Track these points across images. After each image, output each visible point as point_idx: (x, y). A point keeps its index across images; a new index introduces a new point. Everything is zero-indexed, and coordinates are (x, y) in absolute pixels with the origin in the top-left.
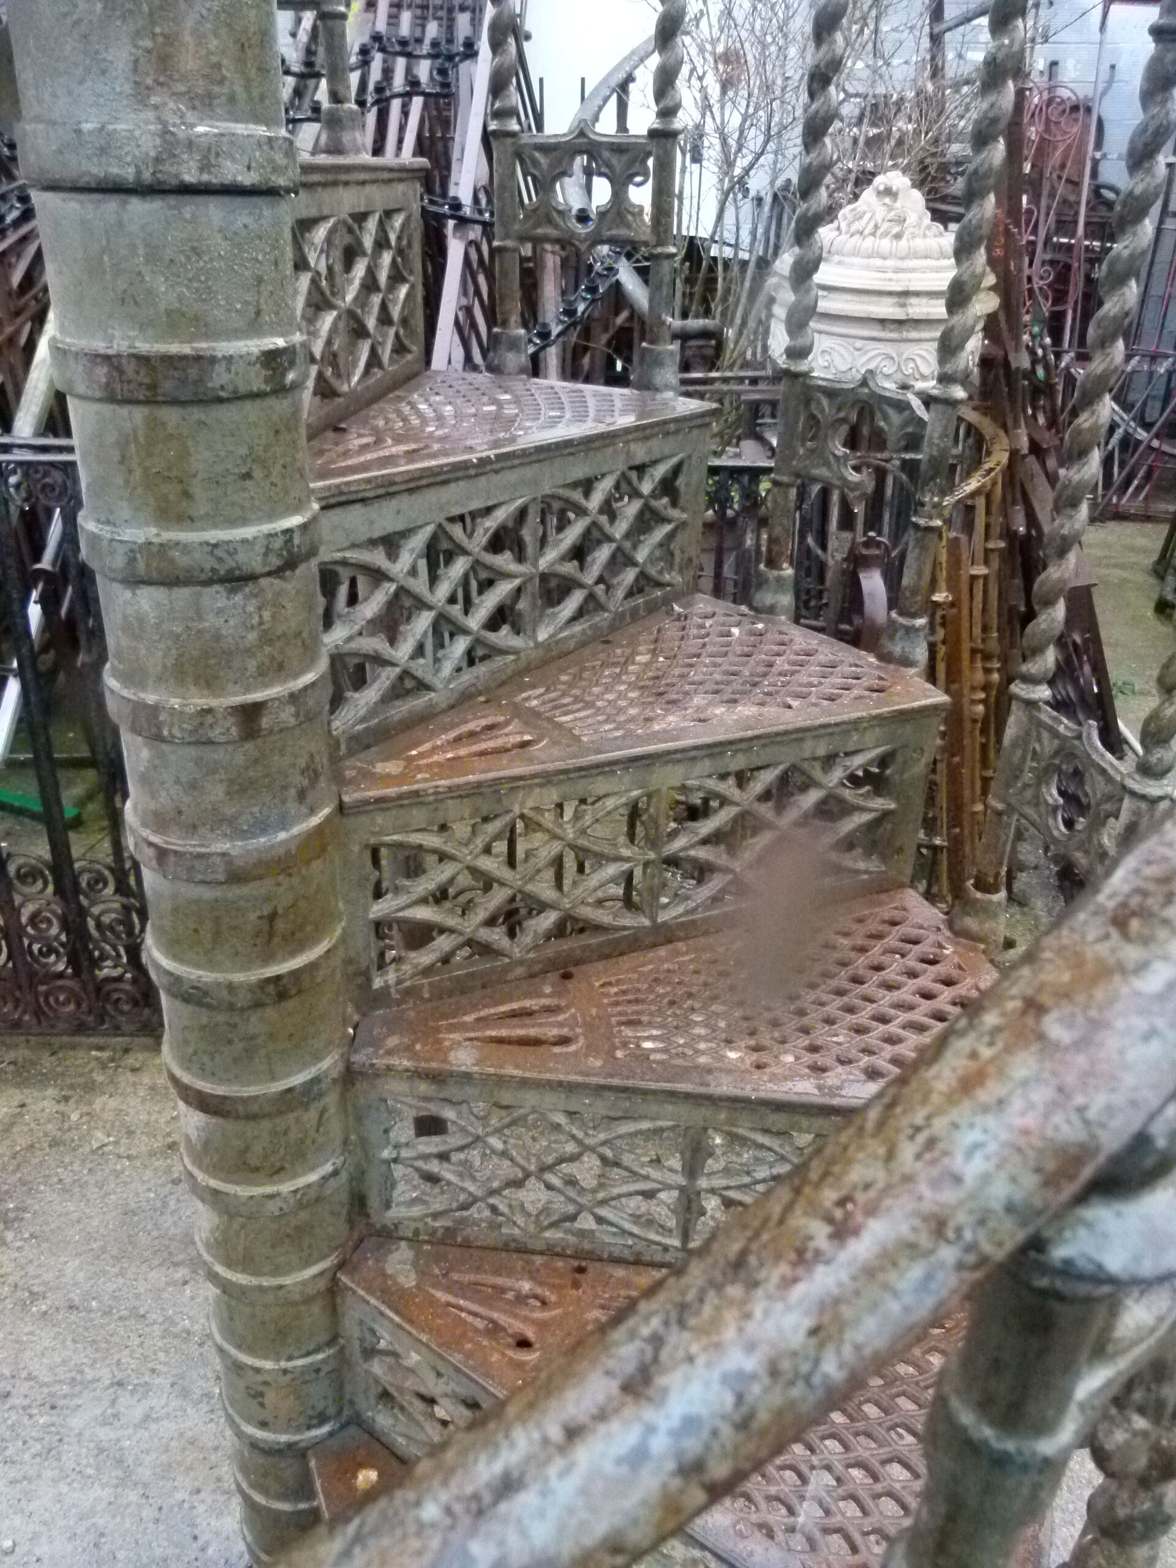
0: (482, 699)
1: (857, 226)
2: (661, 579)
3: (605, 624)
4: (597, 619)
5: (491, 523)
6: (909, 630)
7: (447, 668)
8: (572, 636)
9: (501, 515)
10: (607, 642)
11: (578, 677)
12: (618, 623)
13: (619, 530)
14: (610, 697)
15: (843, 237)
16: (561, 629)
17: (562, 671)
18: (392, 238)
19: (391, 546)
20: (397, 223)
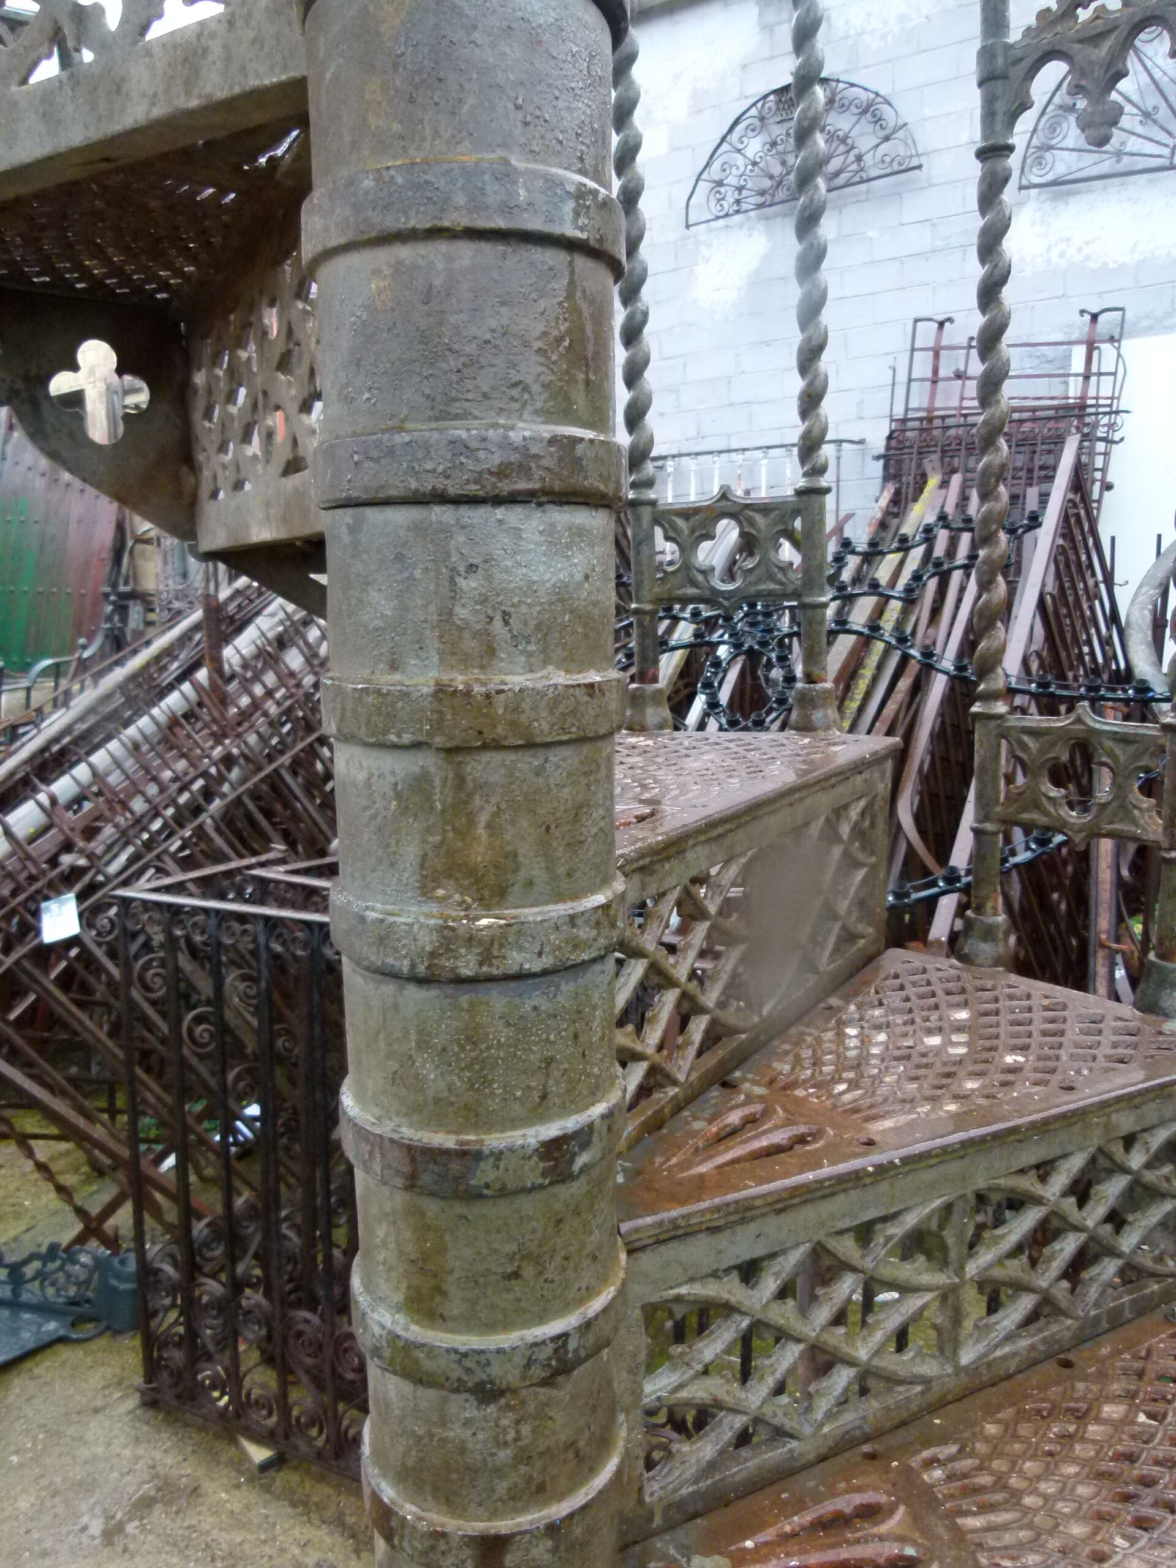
0: (866, 1448)
2: (1159, 1268)
3: (1068, 1335)
4: (1055, 1328)
5: (897, 1230)
7: (823, 1405)
8: (1014, 1354)
9: (910, 1220)
10: (1067, 1364)
11: (1010, 1432)
12: (1089, 1333)
13: (1094, 1214)
16: (996, 1346)
17: (990, 1411)
18: (845, 830)
19: (749, 1272)
20: (854, 813)
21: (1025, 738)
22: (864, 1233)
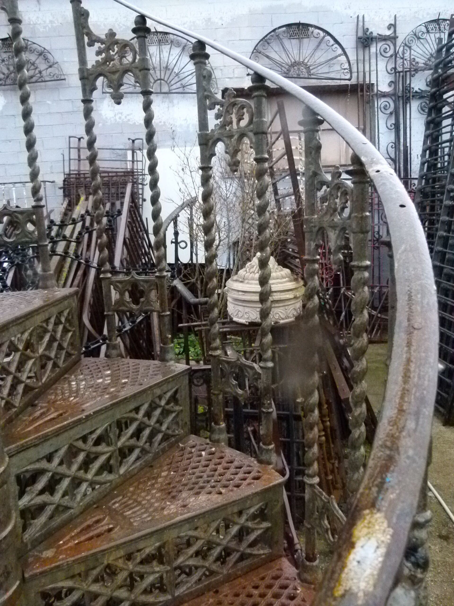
0: (95, 506)
1: (252, 270)
2: (174, 434)
3: (150, 458)
4: (146, 457)
5: (94, 436)
6: (268, 451)
7: (79, 497)
8: (136, 468)
9: (99, 432)
10: (151, 466)
11: (137, 488)
12: (157, 456)
13: (153, 421)
14: (149, 497)
15: (248, 274)
16: (131, 466)
17: (130, 485)
18: (63, 320)
19: (49, 458)
20: (66, 313)
21: (118, 284)
22: (84, 439)
